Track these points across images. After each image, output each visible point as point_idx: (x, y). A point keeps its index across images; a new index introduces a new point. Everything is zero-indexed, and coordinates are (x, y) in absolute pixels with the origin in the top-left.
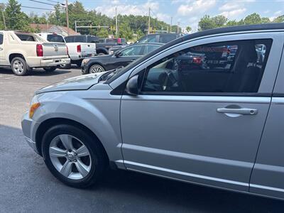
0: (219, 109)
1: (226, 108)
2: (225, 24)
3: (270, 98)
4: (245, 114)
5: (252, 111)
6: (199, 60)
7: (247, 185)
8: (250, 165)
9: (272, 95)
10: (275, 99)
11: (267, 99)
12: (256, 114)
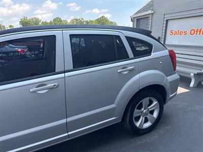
0: (31, 90)
1: (36, 87)
2: (40, 24)
3: (63, 74)
4: (51, 88)
5: (55, 85)
6: (23, 51)
7: (67, 134)
8: (64, 121)
9: (65, 72)
10: (67, 74)
11: (62, 75)
12: (57, 87)
